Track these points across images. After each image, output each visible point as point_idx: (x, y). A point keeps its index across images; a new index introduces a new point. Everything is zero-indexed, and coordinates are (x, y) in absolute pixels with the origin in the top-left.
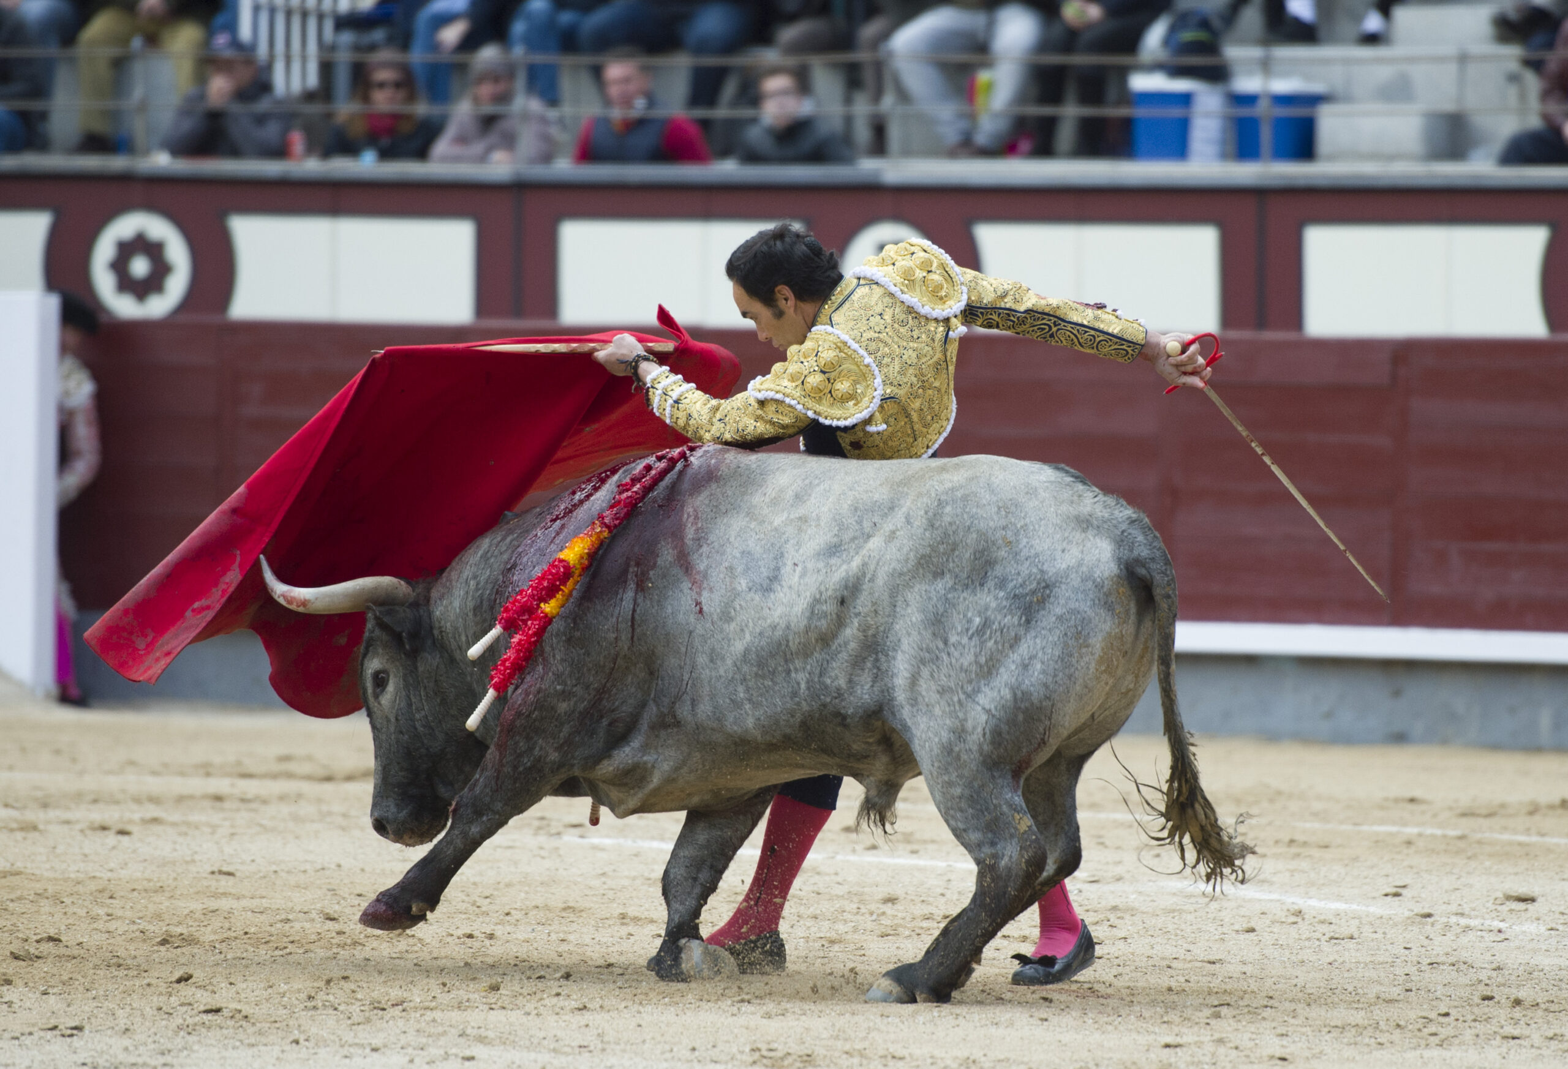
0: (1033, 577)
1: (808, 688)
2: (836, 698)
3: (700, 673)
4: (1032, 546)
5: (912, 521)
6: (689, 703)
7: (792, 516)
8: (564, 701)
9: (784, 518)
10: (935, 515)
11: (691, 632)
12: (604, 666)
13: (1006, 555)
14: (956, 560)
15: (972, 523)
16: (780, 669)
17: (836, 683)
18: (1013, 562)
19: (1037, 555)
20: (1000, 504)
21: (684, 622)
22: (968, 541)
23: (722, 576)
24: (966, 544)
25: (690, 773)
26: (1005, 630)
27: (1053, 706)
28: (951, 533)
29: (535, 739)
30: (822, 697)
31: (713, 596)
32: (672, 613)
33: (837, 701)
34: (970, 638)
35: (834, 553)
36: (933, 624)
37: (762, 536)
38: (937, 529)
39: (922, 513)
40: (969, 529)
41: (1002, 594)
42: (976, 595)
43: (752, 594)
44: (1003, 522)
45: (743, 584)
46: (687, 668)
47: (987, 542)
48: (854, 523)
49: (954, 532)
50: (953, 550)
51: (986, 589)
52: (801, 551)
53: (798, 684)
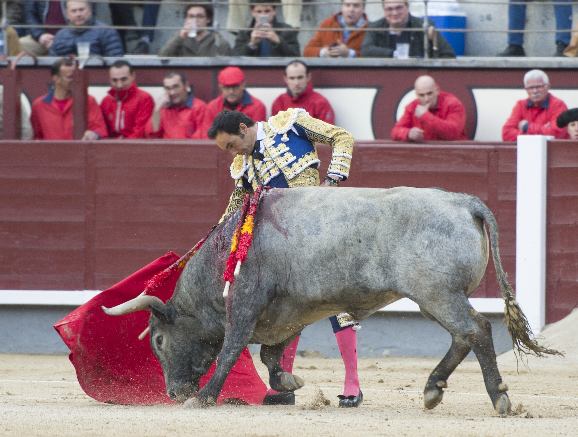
0: (445, 222)
1: (350, 276)
2: (365, 281)
3: (294, 270)
4: (439, 211)
5: (384, 212)
6: (292, 284)
7: (319, 206)
8: (246, 288)
9: (316, 207)
10: (395, 210)
11: (286, 253)
12: (256, 271)
13: (430, 216)
14: (410, 224)
15: (411, 208)
16: (333, 267)
17: (365, 275)
18: (433, 218)
19: (443, 214)
20: (420, 200)
21: (282, 249)
22: (413, 215)
23: (295, 230)
24: (413, 217)
25: (294, 318)
26: (441, 242)
27: (471, 264)
28: (405, 214)
29: (241, 308)
30: (358, 280)
31: (292, 238)
32: (276, 246)
33: (366, 282)
34: (426, 249)
35: (346, 220)
36: (410, 250)
37: (308, 214)
38: (398, 214)
39: (389, 209)
40: (411, 211)
41: (434, 230)
42: (422, 233)
43: (310, 236)
44: (423, 206)
45: (305, 232)
46: (288, 269)
47: (420, 214)
48: (350, 207)
49: (406, 214)
50: (408, 221)
51: (426, 230)
52: (328, 219)
53: (345, 274)
